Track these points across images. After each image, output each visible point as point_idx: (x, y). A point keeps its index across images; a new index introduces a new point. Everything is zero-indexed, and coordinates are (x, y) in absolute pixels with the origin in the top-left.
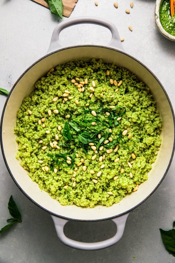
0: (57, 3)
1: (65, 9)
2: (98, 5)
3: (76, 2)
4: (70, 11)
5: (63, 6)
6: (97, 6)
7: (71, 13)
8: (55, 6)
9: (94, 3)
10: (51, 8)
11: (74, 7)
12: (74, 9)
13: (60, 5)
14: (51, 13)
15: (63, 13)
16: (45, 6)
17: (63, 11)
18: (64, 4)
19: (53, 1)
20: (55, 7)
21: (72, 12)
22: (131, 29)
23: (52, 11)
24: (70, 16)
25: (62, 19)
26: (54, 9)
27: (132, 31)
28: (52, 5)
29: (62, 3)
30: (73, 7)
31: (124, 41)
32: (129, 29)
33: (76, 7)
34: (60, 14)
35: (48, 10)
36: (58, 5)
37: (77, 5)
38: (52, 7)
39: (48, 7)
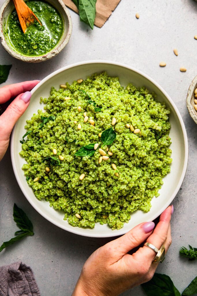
0: (89, 9)
1: (98, 17)
2: (140, 18)
3: (113, 10)
4: (104, 20)
5: (96, 13)
6: (137, 18)
7: (104, 23)
8: (86, 12)
9: (135, 15)
10: (80, 14)
11: (110, 16)
12: (109, 19)
13: (92, 12)
14: (79, 20)
15: (95, 22)
16: (74, 10)
17: (95, 20)
18: (98, 11)
19: (84, 6)
20: (86, 14)
21: (106, 22)
22: (177, 54)
23: (82, 18)
24: (103, 27)
25: (92, 29)
26: (84, 16)
27: (177, 56)
28: (83, 10)
29: (95, 10)
30: (108, 17)
31: (166, 67)
32: (173, 53)
33: (111, 17)
34: (91, 23)
35: (76, 15)
36: (90, 12)
37: (113, 13)
38: (82, 13)
39: (77, 11)
